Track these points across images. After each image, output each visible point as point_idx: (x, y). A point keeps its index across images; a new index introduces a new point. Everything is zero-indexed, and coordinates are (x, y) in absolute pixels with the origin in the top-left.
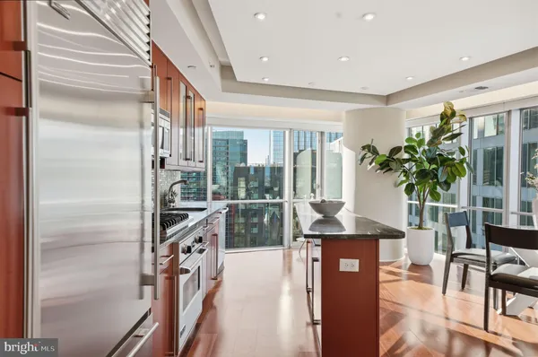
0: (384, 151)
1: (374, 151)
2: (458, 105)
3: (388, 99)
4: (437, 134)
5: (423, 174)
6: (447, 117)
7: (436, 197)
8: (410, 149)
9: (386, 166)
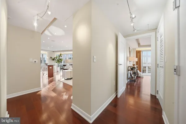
0: (53, 58)
1: (52, 58)
2: (62, 53)
3: (53, 52)
4: (59, 56)
5: (58, 61)
6: (61, 54)
7: (59, 63)
8: (56, 58)
9: (53, 60)
